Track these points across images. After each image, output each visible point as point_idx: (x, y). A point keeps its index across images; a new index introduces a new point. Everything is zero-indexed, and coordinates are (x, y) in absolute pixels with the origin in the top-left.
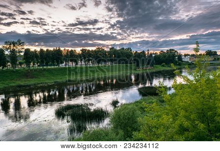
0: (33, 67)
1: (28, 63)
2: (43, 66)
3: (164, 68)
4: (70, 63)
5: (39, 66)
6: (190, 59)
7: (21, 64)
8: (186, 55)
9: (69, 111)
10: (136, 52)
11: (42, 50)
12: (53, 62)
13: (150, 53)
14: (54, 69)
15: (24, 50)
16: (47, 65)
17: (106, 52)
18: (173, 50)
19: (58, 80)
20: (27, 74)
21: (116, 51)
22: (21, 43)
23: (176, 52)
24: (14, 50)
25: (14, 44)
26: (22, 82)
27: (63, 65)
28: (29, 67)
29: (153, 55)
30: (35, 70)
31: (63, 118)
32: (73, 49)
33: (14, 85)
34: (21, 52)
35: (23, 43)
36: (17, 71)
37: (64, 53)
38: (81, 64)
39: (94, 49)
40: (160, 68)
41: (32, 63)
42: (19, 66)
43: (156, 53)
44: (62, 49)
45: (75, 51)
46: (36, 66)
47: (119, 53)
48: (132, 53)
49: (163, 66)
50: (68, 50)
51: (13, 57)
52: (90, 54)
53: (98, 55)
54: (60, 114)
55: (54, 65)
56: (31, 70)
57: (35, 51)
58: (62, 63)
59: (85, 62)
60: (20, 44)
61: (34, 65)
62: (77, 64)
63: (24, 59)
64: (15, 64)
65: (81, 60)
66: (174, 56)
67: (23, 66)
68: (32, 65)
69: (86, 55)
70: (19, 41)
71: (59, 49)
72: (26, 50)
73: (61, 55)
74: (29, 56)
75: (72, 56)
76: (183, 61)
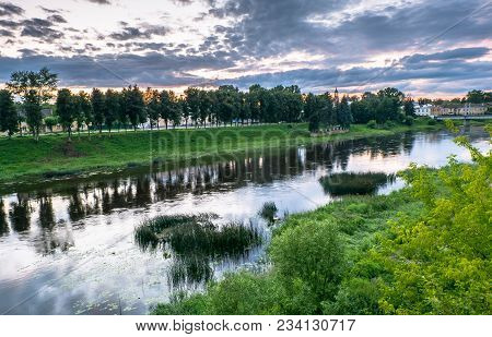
0: (78, 130)
1: (66, 122)
2: (101, 128)
3: (374, 131)
4: (161, 122)
5: (90, 128)
6: (433, 110)
7: (50, 124)
8: (422, 102)
9: (167, 230)
10: (311, 94)
11: (96, 93)
12: (123, 119)
13: (341, 96)
14: (127, 136)
15: (55, 93)
16: (109, 127)
17: (242, 95)
18: (394, 90)
19: (136, 161)
20: (66, 148)
21: (263, 92)
22: (48, 77)
23: (400, 94)
24: (33, 92)
25: (32, 77)
26: (54, 167)
27: (144, 127)
28: (69, 131)
29: (350, 103)
30: (84, 138)
31: (154, 246)
32: (167, 89)
33: (37, 171)
34: (50, 97)
35: (54, 76)
36: (42, 140)
37: (147, 99)
38: (187, 123)
39: (215, 89)
40: (364, 131)
41: (75, 123)
42: (47, 130)
43: (354, 98)
44: (143, 90)
45: (172, 93)
46: (86, 128)
47: (271, 98)
48: (300, 97)
49: (372, 127)
50: (155, 93)
51: (33, 110)
52: (207, 100)
53: (225, 102)
54: (146, 238)
55: (125, 127)
56: (74, 138)
57: (82, 95)
58: (143, 121)
59: (194, 118)
60: (47, 79)
61: (79, 125)
62: (177, 123)
63: (58, 112)
64: (38, 125)
65: (186, 115)
66: (396, 104)
67: (55, 129)
68: (76, 127)
69: (198, 104)
70: (44, 71)
71: (136, 89)
72: (60, 92)
73: (142, 104)
74: (68, 108)
75: (165, 107)
76: (416, 116)
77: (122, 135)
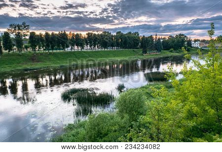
0: (39, 50)
1: (33, 47)
2: (49, 50)
3: (172, 54)
4: (76, 47)
5: (44, 50)
6: (200, 44)
7: (26, 47)
8: (196, 41)
9: (75, 94)
10: (144, 36)
11: (47, 34)
12: (59, 46)
13: (158, 37)
14: (60, 53)
15: (29, 34)
16: (53, 49)
17: (112, 36)
18: (183, 35)
19: (64, 65)
20: (33, 58)
21: (122, 35)
23: (186, 37)
24: (19, 33)
25: (19, 26)
26: (28, 66)
27: (68, 49)
28: (35, 51)
29: (162, 40)
30: (41, 54)
31: (69, 101)
32: (79, 33)
33: (20, 68)
34: (27, 35)
35: (28, 26)
36: (23, 55)
37: (70, 37)
38: (87, 48)
39: (100, 33)
40: (168, 54)
41: (37, 47)
42: (25, 50)
43: (164, 38)
44: (68, 33)
45: (81, 34)
46: (42, 49)
47: (126, 37)
48: (139, 38)
49: (171, 51)
50: (73, 34)
51: (19, 41)
52: (96, 38)
53: (105, 39)
54: (66, 97)
55: (60, 49)
56: (37, 54)
57: (41, 35)
58: (68, 47)
59: (90, 46)
60: (25, 27)
61: (39, 48)
62: (83, 48)
63: (30, 42)
64: (21, 47)
65: (87, 44)
66: (183, 41)
67: (29, 49)
68: (38, 49)
69: (92, 40)
70: (24, 24)
71: (65, 33)
72: (31, 33)
73: (67, 39)
74: (34, 40)
75: (77, 41)
76: (192, 47)
77: (58, 53)
